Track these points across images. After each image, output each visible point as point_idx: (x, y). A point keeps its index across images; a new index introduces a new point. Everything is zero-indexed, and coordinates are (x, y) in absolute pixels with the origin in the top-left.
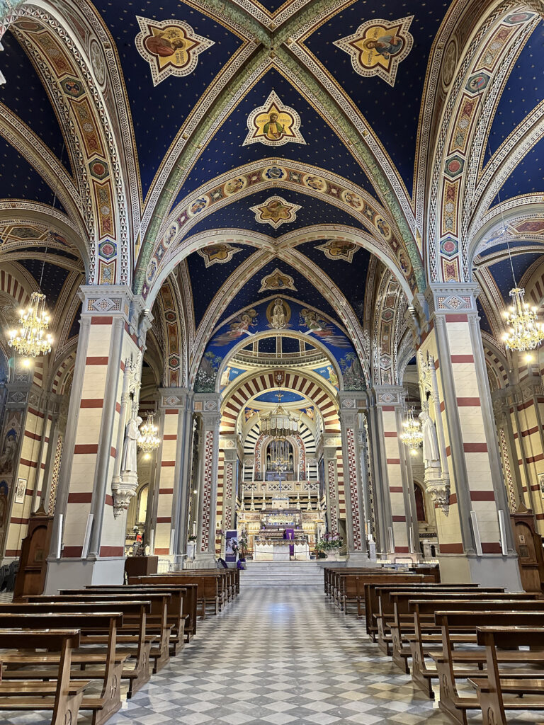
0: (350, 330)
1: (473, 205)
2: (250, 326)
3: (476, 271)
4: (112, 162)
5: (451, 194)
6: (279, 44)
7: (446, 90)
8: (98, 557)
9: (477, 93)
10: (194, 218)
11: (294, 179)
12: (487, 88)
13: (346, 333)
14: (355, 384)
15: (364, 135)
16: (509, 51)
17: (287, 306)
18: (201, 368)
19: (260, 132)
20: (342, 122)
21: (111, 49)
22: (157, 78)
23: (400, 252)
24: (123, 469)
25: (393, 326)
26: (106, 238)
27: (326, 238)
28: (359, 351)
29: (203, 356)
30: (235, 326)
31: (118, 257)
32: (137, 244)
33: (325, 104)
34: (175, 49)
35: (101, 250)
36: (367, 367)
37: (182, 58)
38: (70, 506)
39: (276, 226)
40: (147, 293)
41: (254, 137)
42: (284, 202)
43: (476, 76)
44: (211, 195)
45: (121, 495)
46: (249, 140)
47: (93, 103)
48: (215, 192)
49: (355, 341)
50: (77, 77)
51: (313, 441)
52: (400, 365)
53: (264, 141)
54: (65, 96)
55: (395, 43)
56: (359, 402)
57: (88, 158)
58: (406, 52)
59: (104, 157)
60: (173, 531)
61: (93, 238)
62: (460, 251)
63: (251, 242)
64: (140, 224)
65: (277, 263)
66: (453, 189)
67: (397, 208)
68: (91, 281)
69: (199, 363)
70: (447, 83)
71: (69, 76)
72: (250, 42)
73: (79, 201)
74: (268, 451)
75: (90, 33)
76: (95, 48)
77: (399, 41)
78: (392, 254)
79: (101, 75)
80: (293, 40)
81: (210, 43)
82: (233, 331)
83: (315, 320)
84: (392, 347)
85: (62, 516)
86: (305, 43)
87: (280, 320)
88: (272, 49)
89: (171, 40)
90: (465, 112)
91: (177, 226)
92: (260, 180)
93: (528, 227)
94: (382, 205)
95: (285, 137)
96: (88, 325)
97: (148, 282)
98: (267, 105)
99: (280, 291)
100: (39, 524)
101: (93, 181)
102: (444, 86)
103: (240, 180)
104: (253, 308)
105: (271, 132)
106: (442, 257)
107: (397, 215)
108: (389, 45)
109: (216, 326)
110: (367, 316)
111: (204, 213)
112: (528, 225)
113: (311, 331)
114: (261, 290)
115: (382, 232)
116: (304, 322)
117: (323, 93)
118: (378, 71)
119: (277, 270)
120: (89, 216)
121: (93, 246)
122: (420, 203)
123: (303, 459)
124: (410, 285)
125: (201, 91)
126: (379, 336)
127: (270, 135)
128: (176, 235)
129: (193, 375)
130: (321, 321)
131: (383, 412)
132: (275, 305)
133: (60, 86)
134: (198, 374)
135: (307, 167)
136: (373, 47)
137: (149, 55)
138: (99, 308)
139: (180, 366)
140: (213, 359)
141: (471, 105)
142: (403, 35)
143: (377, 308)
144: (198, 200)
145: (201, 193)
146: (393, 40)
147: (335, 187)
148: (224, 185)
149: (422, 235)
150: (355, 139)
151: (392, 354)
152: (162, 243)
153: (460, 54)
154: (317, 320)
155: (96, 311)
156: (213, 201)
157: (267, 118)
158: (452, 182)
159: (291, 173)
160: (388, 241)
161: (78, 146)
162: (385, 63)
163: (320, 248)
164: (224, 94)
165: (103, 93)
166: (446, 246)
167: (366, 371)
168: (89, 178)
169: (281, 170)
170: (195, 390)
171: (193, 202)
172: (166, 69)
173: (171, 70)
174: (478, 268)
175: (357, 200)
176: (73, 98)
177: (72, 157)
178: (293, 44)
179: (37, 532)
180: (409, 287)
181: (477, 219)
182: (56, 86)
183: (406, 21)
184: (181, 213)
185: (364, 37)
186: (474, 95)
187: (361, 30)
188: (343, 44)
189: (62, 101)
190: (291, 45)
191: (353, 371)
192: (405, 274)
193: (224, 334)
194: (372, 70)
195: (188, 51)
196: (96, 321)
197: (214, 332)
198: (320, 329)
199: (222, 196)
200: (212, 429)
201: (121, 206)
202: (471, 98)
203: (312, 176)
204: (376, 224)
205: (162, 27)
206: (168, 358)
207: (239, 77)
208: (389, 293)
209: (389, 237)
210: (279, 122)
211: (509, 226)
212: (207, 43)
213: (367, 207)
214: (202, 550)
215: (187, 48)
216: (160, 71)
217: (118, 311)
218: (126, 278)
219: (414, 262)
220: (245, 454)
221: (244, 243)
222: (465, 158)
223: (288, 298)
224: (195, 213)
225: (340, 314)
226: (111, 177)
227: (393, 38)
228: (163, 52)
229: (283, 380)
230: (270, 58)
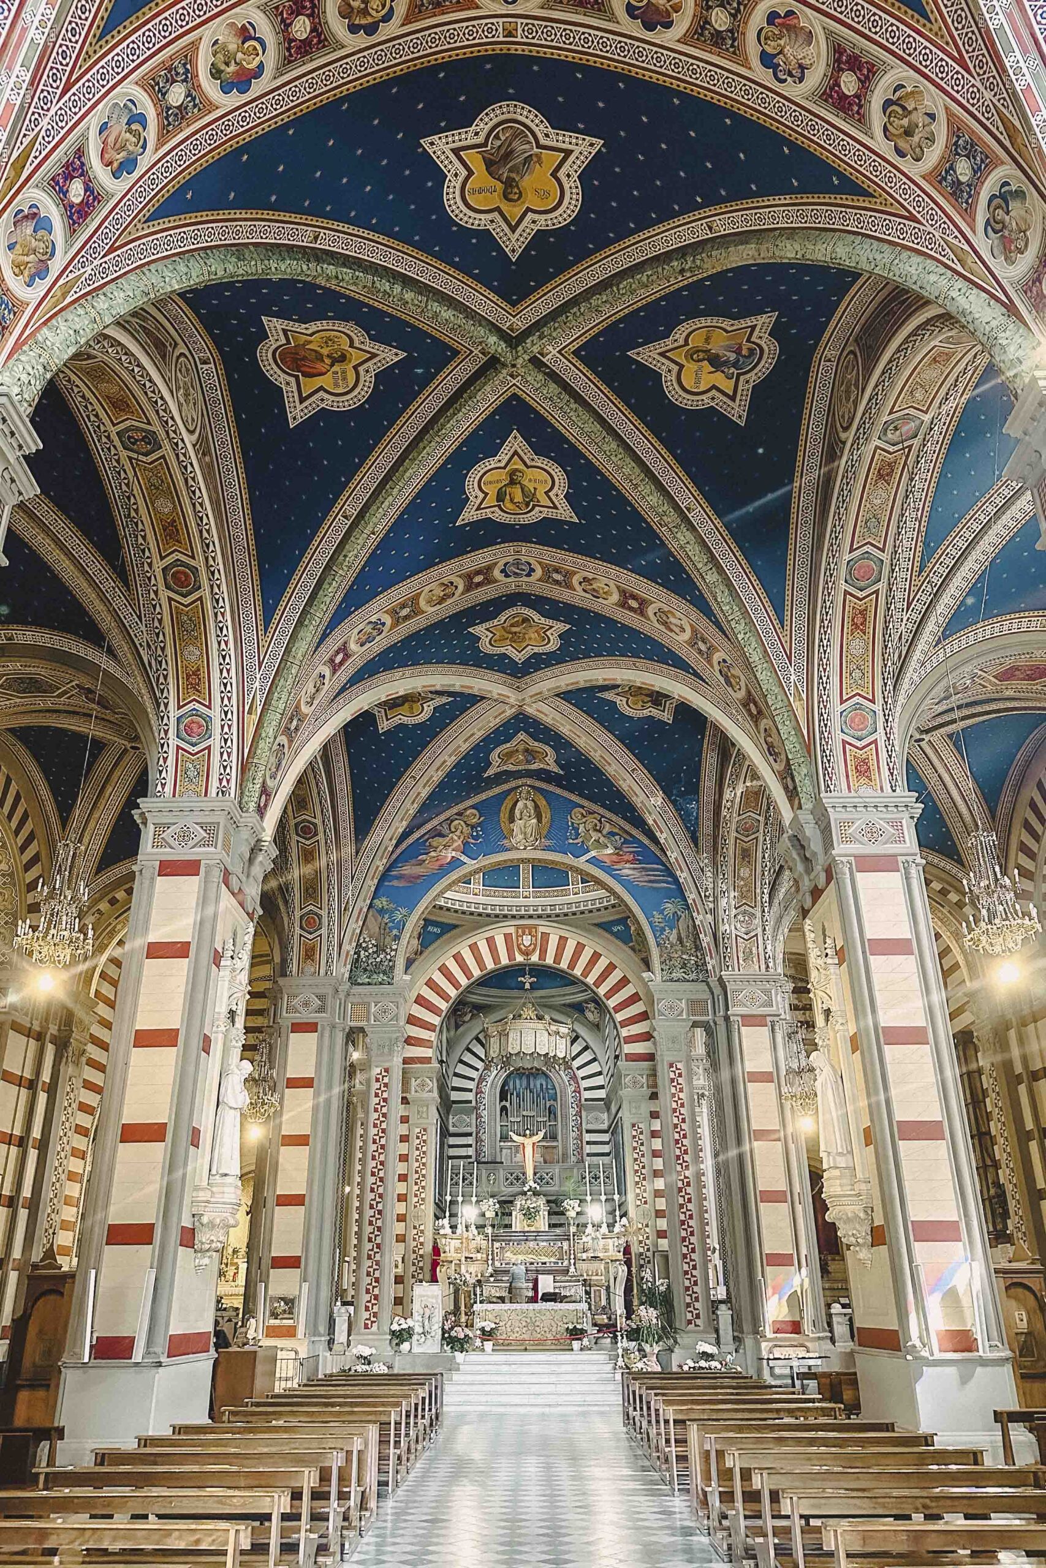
0: (673, 855)
1: (904, 641)
2: (465, 844)
3: (923, 744)
4: (208, 566)
5: (859, 622)
6: (527, 357)
7: (843, 436)
8: (164, 1359)
9: (900, 446)
10: (360, 654)
11: (554, 580)
12: (920, 436)
13: (664, 859)
14: (684, 966)
15: (688, 509)
16: (956, 381)
17: (542, 803)
18: (365, 932)
19: (491, 500)
20: (647, 488)
21: (212, 365)
22: (297, 413)
23: (764, 723)
24: (214, 1172)
25: (760, 850)
26: (191, 706)
27: (619, 682)
28: (691, 896)
29: (371, 906)
30: (434, 844)
31: (216, 742)
32: (250, 713)
33: (613, 458)
34: (332, 365)
35: (182, 727)
36: (709, 931)
37: (344, 379)
38: (112, 1253)
39: (519, 657)
40: (266, 805)
41: (478, 509)
42: (536, 616)
43: (898, 419)
44: (393, 613)
45: (212, 1225)
46: (469, 515)
47: (175, 464)
48: (403, 606)
49: (683, 876)
50: (149, 423)
51: (600, 1073)
52: (776, 929)
53: (498, 516)
54: (124, 454)
55: (745, 352)
56: (695, 1006)
57: (162, 558)
58: (765, 366)
59: (193, 557)
60: (305, 1286)
61: (166, 705)
62: (881, 729)
63: (471, 688)
64: (258, 676)
65: (522, 722)
66: (863, 613)
67: (754, 645)
68: (159, 788)
69: (361, 923)
70: (845, 425)
71: (134, 423)
72: (472, 352)
73: (141, 634)
74: (503, 1096)
75: (176, 344)
76: (183, 369)
77: (751, 351)
78: (749, 725)
79: (191, 413)
80: (552, 351)
81: (397, 354)
82: (433, 854)
83: (600, 831)
84: (758, 891)
85: (93, 1272)
86: (576, 353)
87: (529, 830)
88: (514, 366)
89: (325, 351)
90: (880, 476)
91: (327, 672)
92: (489, 580)
93: (1017, 673)
94: (727, 636)
95: (537, 509)
96: (153, 879)
97: (270, 783)
98: (503, 456)
99: (529, 774)
100: (46, 1287)
101: (170, 599)
102: (840, 429)
103: (452, 583)
104: (473, 807)
105: (512, 500)
106: (844, 742)
107: (755, 657)
108: (733, 357)
109: (396, 846)
110: (706, 827)
111: (381, 643)
112: (1017, 669)
113: (593, 853)
114: (491, 772)
115: (728, 682)
116: (578, 835)
117: (608, 439)
118: (713, 399)
119: (522, 736)
120: (160, 663)
121: (165, 721)
122: (799, 636)
123: (579, 1114)
124: (786, 788)
125: (379, 434)
126: (731, 869)
127: (508, 505)
128: (326, 687)
129: (349, 947)
130: (612, 834)
131: (743, 1029)
132: (518, 801)
133: (116, 439)
134: (359, 945)
135: (581, 560)
136: (704, 359)
137: (283, 375)
138: (175, 844)
139: (324, 931)
140: (391, 912)
141: (891, 466)
142: (758, 341)
143: (724, 812)
144: (370, 622)
145: (377, 609)
146: (740, 348)
147: (634, 597)
148: (420, 594)
149: (804, 696)
150: (672, 518)
151: (759, 904)
152: (298, 707)
153: (867, 380)
154: (605, 832)
155: (168, 850)
156: (397, 621)
157: (503, 476)
158: (861, 600)
159: (548, 570)
160: (740, 701)
161: (144, 538)
162: (728, 386)
163: (609, 696)
164: (422, 440)
165: (194, 446)
166: (852, 720)
167: (706, 940)
168: (160, 592)
169: (530, 564)
170: (353, 981)
171: (361, 627)
172: (313, 399)
173: (322, 400)
174: (927, 737)
175: (678, 622)
176: (141, 457)
177: (129, 553)
178: (551, 354)
179: (40, 1303)
180: (783, 792)
181: (913, 663)
182: (108, 437)
183: (764, 321)
184: (336, 648)
185: (686, 343)
186: (896, 448)
187: (679, 334)
188: (648, 355)
189: (118, 461)
190: (549, 356)
191: (680, 939)
192: (776, 766)
193: (413, 861)
194: (704, 397)
195: (355, 368)
196: (168, 869)
197: (394, 856)
198: (610, 851)
199: (416, 611)
200: (386, 1065)
201: (223, 646)
202: (891, 453)
203: (591, 576)
204: (717, 668)
205: (309, 332)
206: (298, 914)
207: (451, 411)
208: (748, 784)
209: (741, 694)
210: (525, 483)
211: (980, 673)
212: (390, 356)
213: (696, 637)
214: (366, 1325)
215: (354, 363)
216: (301, 401)
217: (212, 849)
218: (228, 781)
219: (792, 746)
220: (455, 1102)
221: (457, 689)
222: (885, 557)
223: (544, 785)
224: (362, 645)
225: (651, 822)
226: (206, 592)
227: (740, 345)
228: (308, 370)
229: (535, 945)
230: (509, 378)
